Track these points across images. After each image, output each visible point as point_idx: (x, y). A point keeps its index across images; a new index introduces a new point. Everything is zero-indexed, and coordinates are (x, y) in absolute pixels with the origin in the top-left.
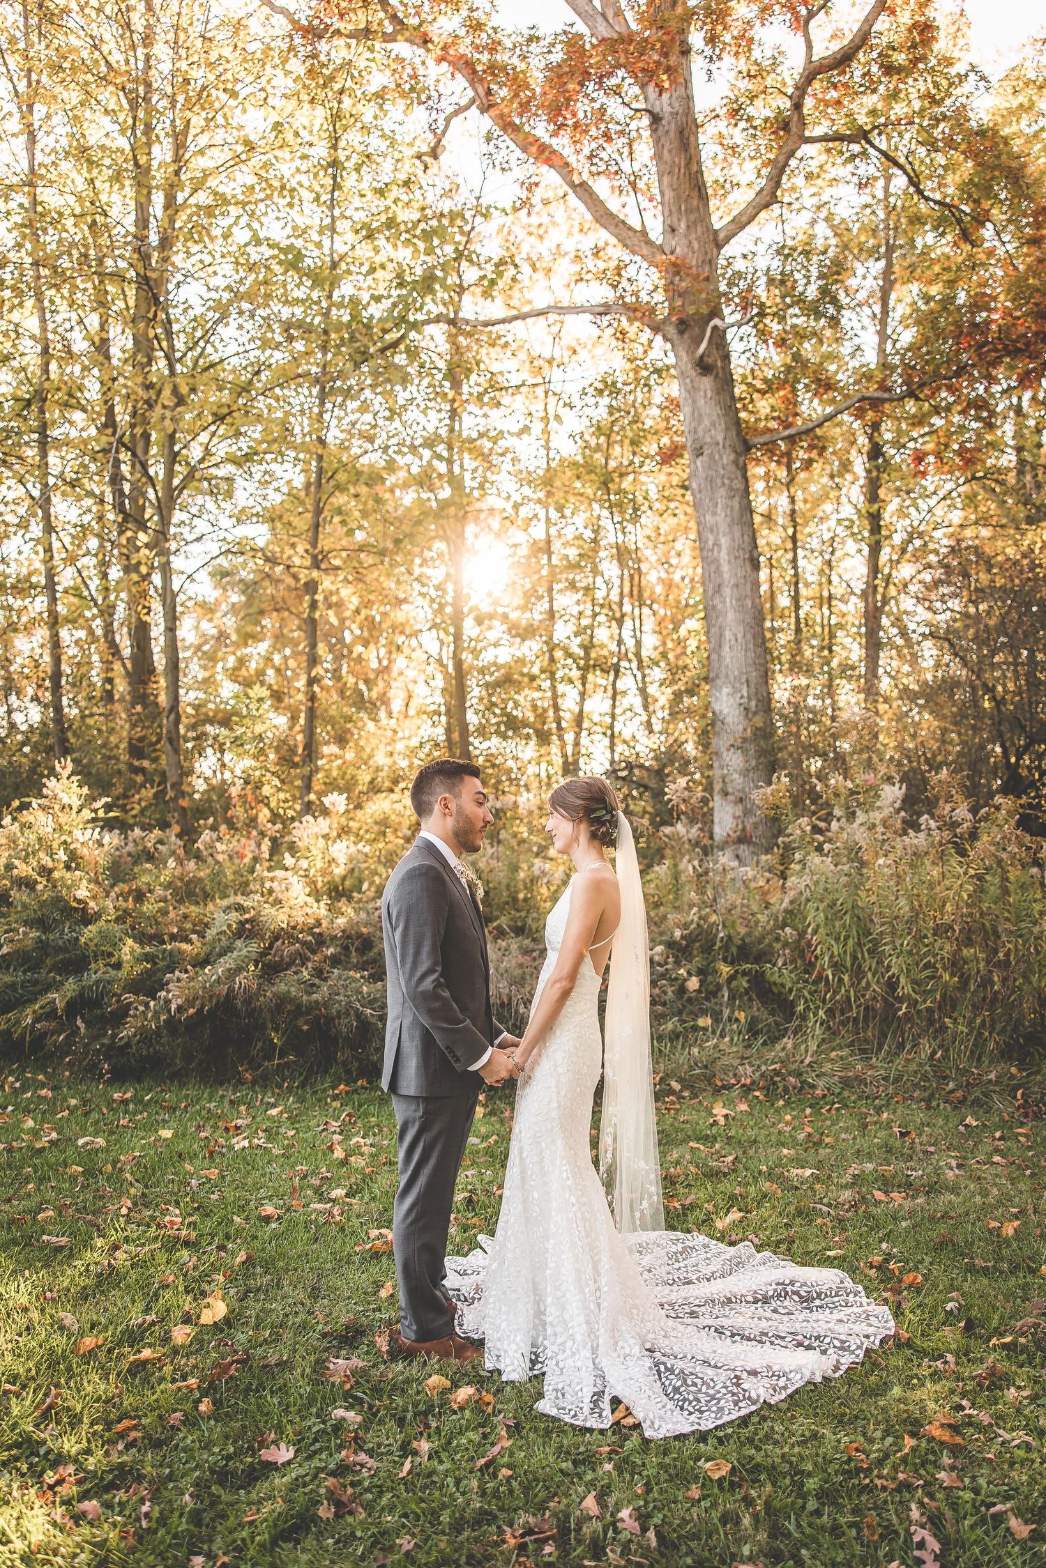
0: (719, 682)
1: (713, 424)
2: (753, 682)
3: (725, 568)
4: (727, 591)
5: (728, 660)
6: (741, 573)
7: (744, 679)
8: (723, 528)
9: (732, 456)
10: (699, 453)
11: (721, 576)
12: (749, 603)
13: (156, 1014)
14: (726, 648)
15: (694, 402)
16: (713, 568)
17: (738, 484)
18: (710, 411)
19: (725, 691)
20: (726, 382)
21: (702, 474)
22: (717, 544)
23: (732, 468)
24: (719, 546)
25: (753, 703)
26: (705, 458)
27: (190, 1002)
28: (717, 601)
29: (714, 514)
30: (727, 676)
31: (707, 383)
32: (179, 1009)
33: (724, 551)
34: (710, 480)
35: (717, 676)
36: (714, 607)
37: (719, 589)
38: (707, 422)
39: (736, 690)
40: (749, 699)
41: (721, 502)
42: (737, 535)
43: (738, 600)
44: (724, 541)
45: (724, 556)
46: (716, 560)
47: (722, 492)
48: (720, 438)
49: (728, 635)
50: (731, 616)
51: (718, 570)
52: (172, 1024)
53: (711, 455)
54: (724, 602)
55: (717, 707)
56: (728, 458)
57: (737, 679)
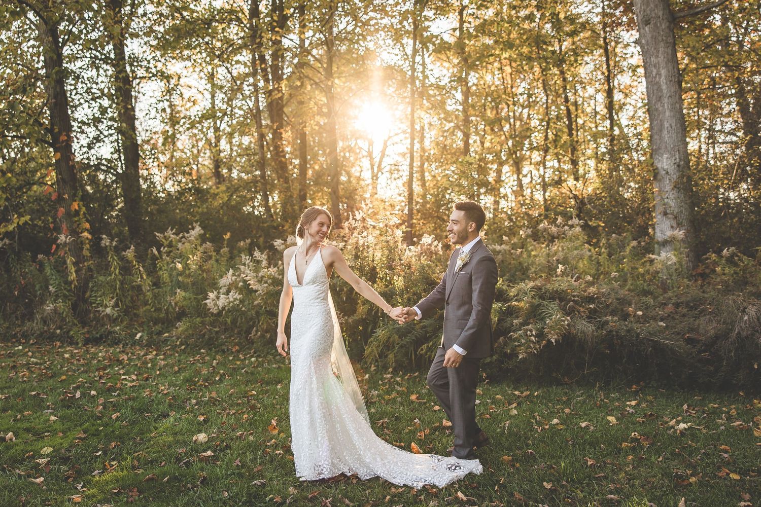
0: (661, 151)
1: (656, 6)
2: (682, 150)
3: (664, 87)
4: (666, 100)
6: (672, 89)
7: (676, 149)
8: (662, 65)
9: (668, 24)
10: (647, 23)
11: (661, 91)
14: (665, 132)
16: (655, 87)
17: (670, 40)
19: (665, 156)
21: (649, 36)
22: (659, 74)
23: (667, 30)
24: (660, 75)
25: (682, 163)
26: (652, 25)
28: (659, 106)
29: (657, 57)
30: (666, 147)
33: (663, 78)
34: (654, 38)
35: (659, 148)
36: (657, 110)
37: (660, 99)
38: (652, 6)
39: (672, 155)
40: (680, 160)
41: (661, 50)
42: (671, 68)
43: (672, 105)
44: (663, 72)
46: (657, 83)
47: (662, 44)
48: (661, 14)
49: (666, 124)
50: (667, 113)
51: (659, 89)
53: (655, 24)
54: (663, 106)
55: (659, 166)
56: (664, 25)
57: (673, 149)
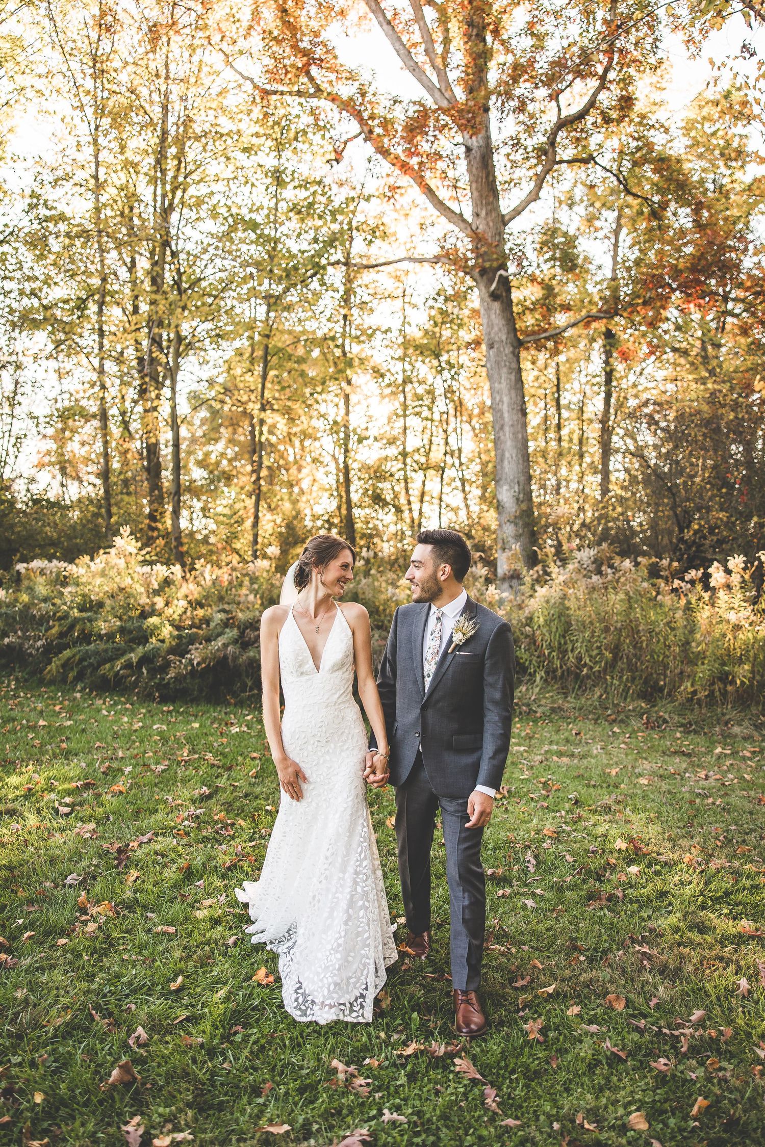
0: (501, 483)
1: (500, 330)
2: (521, 483)
3: (506, 415)
4: (507, 429)
5: (507, 470)
6: (515, 418)
7: (516, 481)
8: (505, 391)
9: (511, 349)
10: (491, 346)
11: (503, 419)
12: (520, 436)
13: (186, 667)
14: (506, 463)
15: (489, 316)
16: (499, 416)
17: (514, 365)
18: (498, 322)
19: (505, 487)
20: (508, 304)
21: (493, 359)
22: (501, 401)
23: (511, 356)
24: (503, 402)
25: (521, 496)
26: (495, 350)
27: (204, 660)
28: (501, 434)
29: (500, 383)
30: (506, 478)
31: (496, 306)
32: (199, 664)
33: (505, 405)
34: (498, 363)
35: (500, 479)
36: (499, 438)
37: (502, 427)
38: (496, 329)
39: (511, 488)
40: (519, 493)
41: (504, 376)
42: (513, 395)
43: (513, 434)
44: (506, 399)
45: (505, 408)
46: (501, 411)
47: (505, 370)
48: (504, 338)
49: (507, 455)
50: (509, 443)
51: (502, 417)
52: (193, 673)
53: (499, 349)
54: (505, 435)
55: (500, 497)
56: (508, 350)
57: (512, 481)
